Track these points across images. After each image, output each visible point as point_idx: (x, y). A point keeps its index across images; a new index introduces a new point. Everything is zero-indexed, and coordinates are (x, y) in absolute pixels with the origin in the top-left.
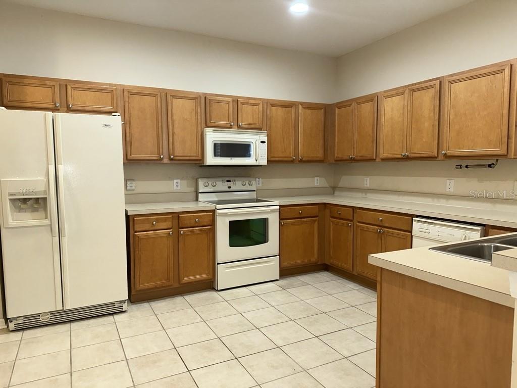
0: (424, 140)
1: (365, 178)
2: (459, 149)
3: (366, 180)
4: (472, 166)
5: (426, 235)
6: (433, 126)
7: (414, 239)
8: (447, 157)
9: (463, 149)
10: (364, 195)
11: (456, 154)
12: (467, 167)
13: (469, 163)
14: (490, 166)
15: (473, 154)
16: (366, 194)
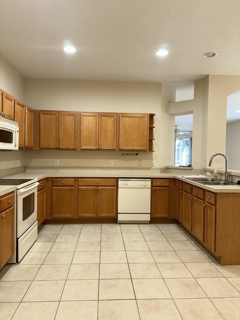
0: (109, 141)
1: (56, 160)
2: (127, 147)
3: (57, 161)
4: (129, 154)
5: (126, 186)
6: (114, 135)
7: (119, 190)
8: (120, 150)
9: (129, 146)
10: (55, 171)
11: (126, 149)
12: (127, 154)
13: (128, 153)
14: (137, 154)
15: (133, 149)
16: (57, 170)
